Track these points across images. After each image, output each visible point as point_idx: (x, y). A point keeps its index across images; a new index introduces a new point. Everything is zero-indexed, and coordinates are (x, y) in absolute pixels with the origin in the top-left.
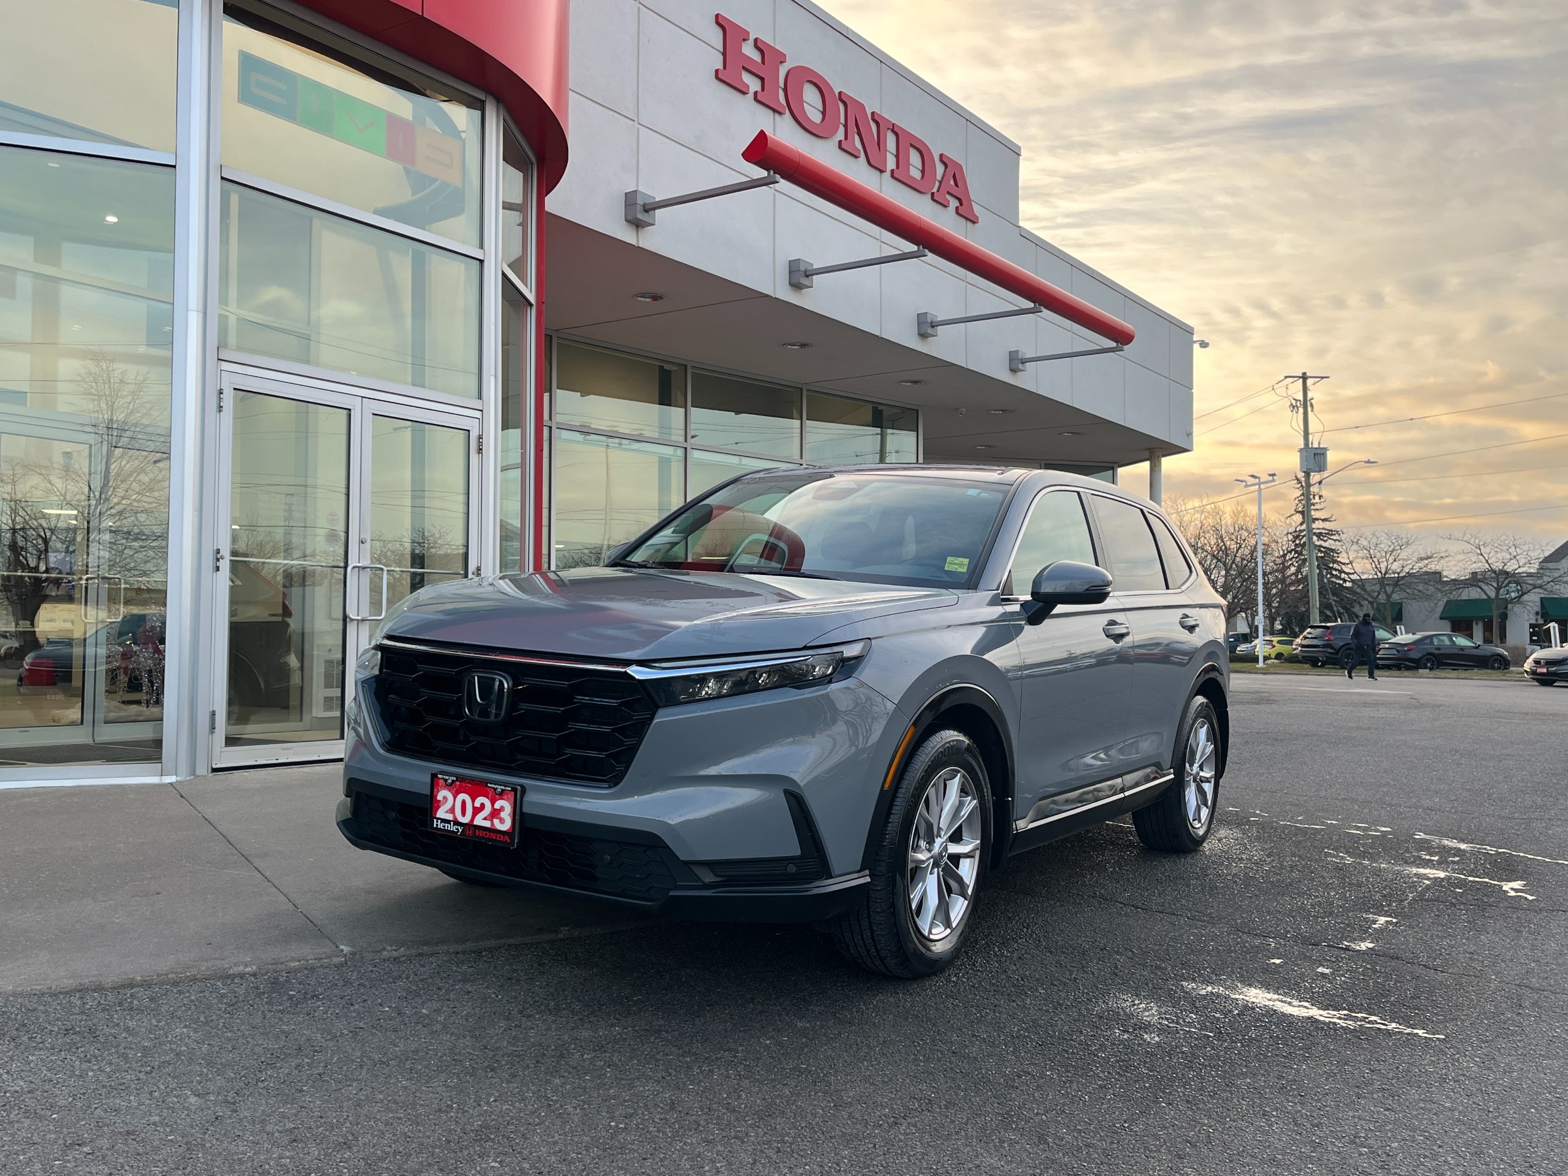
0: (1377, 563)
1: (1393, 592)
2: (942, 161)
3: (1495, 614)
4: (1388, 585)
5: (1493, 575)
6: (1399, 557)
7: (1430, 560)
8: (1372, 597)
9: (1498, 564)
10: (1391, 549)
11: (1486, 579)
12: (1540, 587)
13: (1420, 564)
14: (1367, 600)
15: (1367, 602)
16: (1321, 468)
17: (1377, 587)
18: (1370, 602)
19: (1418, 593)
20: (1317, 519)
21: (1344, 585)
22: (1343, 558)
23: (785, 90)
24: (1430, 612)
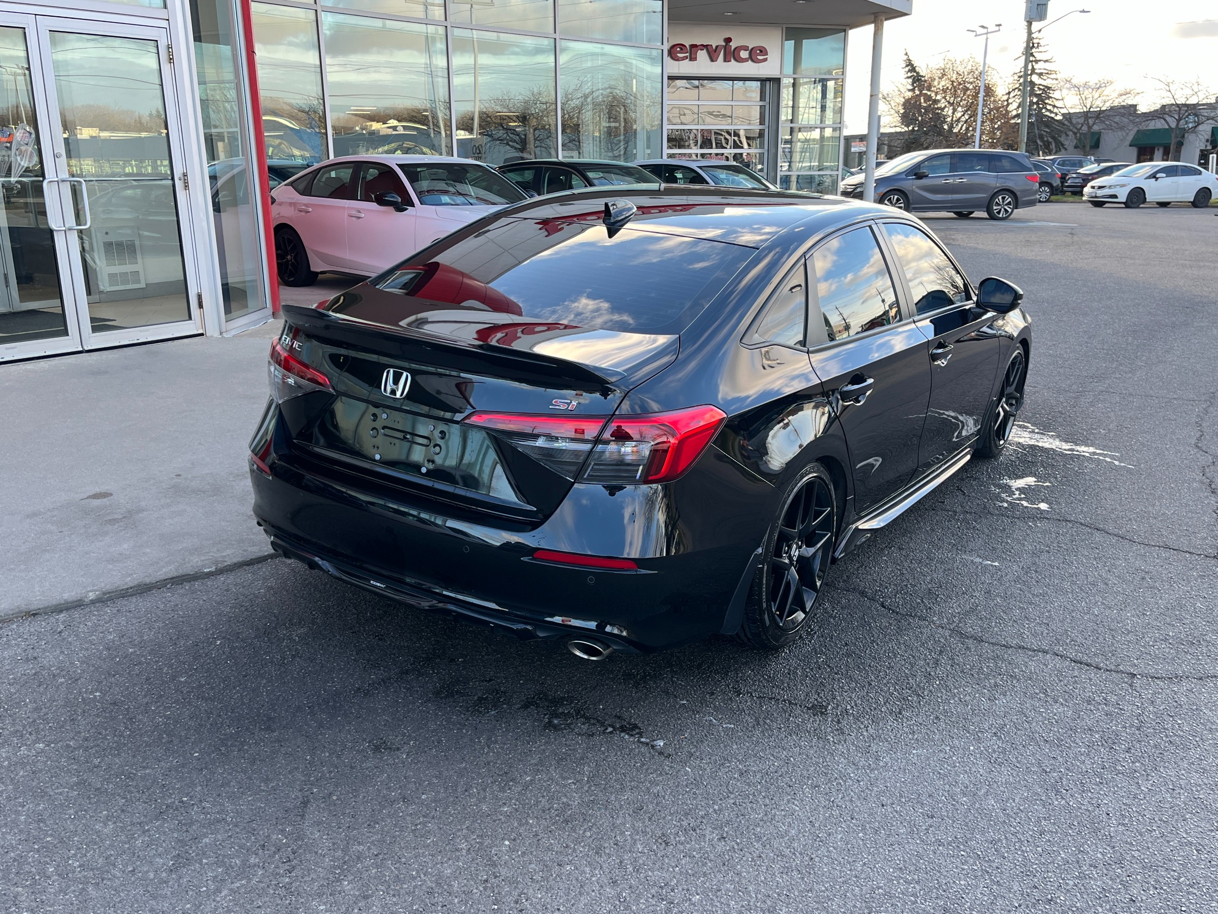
0: (1084, 99)
1: (1094, 124)
3: (1173, 142)
4: (1091, 117)
5: (1177, 109)
6: (1104, 93)
7: (1128, 96)
8: (1076, 128)
9: (1182, 99)
10: (1098, 86)
11: (1170, 111)
12: (1212, 119)
13: (1119, 100)
14: (1072, 131)
15: (1070, 133)
16: (1042, 16)
17: (1081, 120)
18: (1075, 134)
19: (1113, 123)
20: (1040, 61)
21: (1056, 118)
22: (1056, 95)
24: (1122, 140)
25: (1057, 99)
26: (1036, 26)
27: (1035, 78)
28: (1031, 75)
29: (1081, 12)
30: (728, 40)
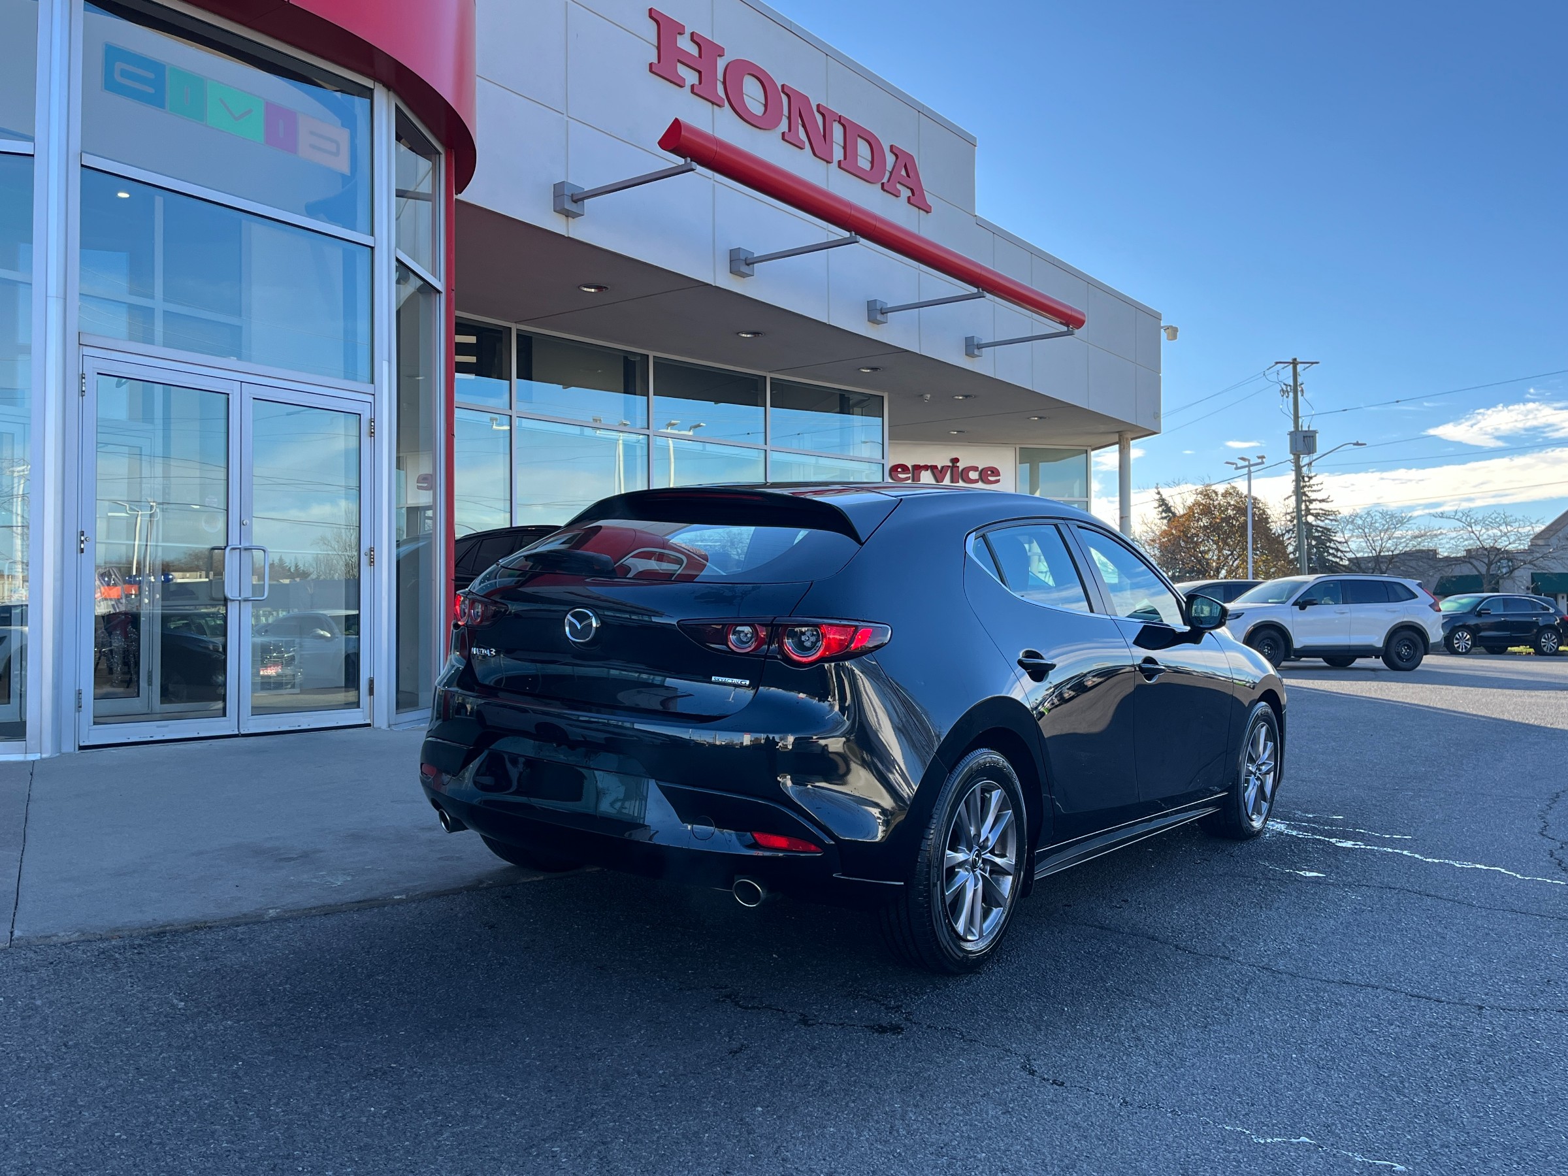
0: (1371, 542)
2: (892, 151)
4: (1382, 562)
5: (1486, 552)
6: (1394, 535)
7: (1424, 539)
9: (1489, 541)
10: (1385, 527)
11: (1478, 556)
12: (1530, 563)
13: (1414, 543)
16: (1311, 449)
17: (1372, 565)
19: (1412, 570)
20: (1315, 500)
21: (1341, 563)
22: (1339, 537)
23: (724, 83)
25: (1340, 543)
26: (1305, 460)
27: (1310, 519)
28: (1306, 516)
29: (1354, 444)
30: (955, 461)
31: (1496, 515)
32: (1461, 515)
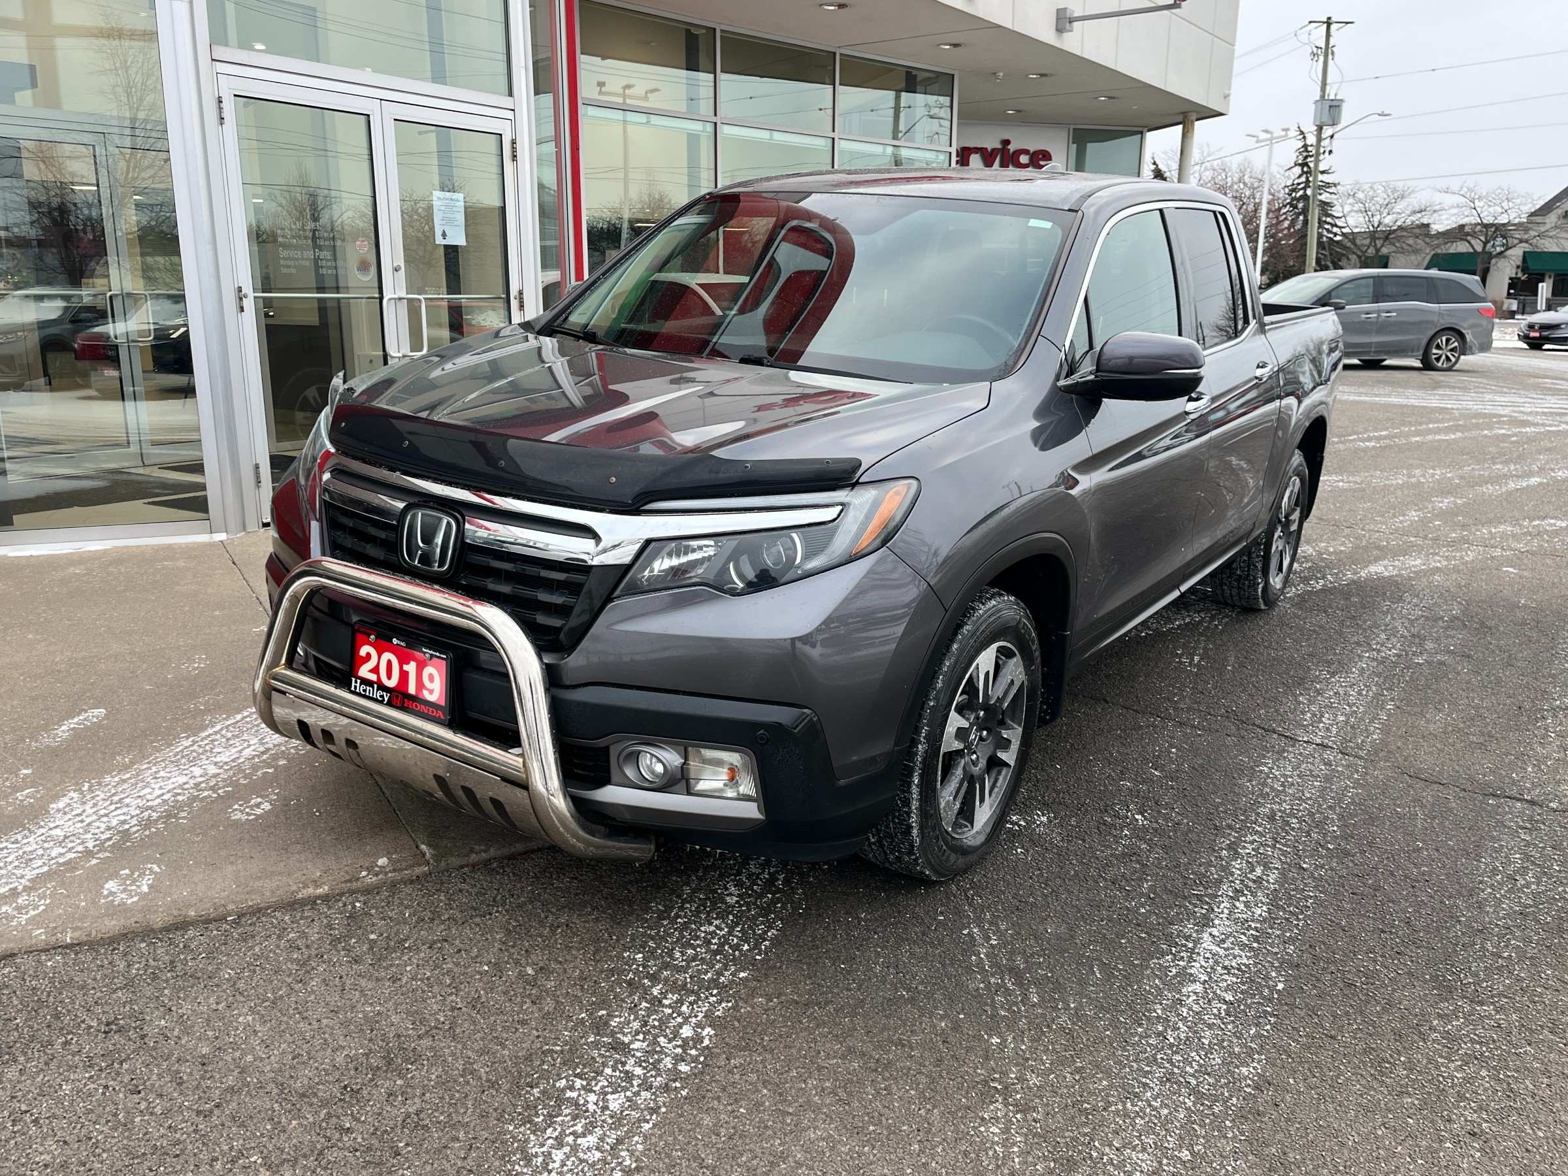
0: (1370, 216)
1: (1382, 246)
4: (1379, 238)
5: (1482, 228)
6: (1394, 210)
7: (1422, 213)
8: (1361, 251)
9: (1489, 218)
10: (1386, 202)
11: (1475, 233)
12: (1527, 241)
13: (1411, 218)
14: (1354, 253)
15: (1353, 257)
16: (1335, 121)
17: (1367, 242)
18: (1359, 257)
19: (1407, 247)
21: (1337, 238)
22: (1337, 212)
25: (1337, 218)
26: (1328, 131)
27: (1309, 192)
29: (1379, 115)
30: (1006, 142)
31: (1500, 191)
32: (1465, 189)
